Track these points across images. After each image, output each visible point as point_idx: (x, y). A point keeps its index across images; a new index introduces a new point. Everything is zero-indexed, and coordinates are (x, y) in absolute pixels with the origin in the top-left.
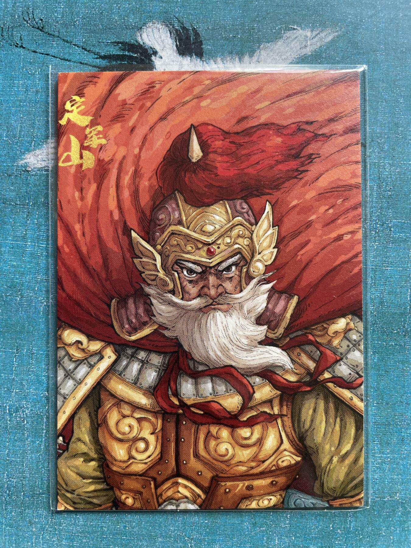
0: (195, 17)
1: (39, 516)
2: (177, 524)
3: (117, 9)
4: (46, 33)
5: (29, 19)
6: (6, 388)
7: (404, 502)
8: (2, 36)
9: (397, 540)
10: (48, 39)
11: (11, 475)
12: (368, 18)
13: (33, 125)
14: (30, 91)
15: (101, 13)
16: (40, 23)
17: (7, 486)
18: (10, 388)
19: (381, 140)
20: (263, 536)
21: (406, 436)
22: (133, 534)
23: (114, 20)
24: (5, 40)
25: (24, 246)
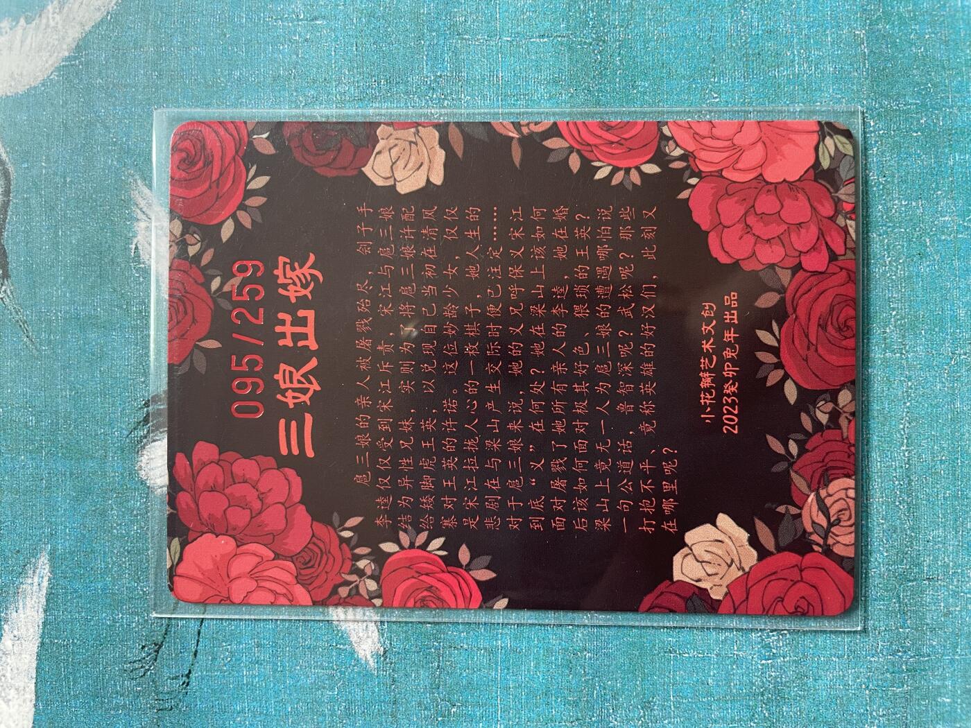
0: (127, 404)
1: (936, 602)
2: (931, 379)
3: (120, 528)
4: (165, 638)
5: (142, 667)
6: (732, 666)
7: (868, 21)
8: (171, 710)
9: (931, 27)
10: (174, 633)
11: (872, 649)
12: (110, 132)
13: (312, 649)
14: (258, 657)
15: (128, 552)
16: (149, 649)
17: (890, 655)
18: (732, 659)
19: (301, 102)
20: (939, 240)
21: (763, 28)
22: (953, 448)
23: (139, 531)
24: (178, 704)
25: (503, 651)
